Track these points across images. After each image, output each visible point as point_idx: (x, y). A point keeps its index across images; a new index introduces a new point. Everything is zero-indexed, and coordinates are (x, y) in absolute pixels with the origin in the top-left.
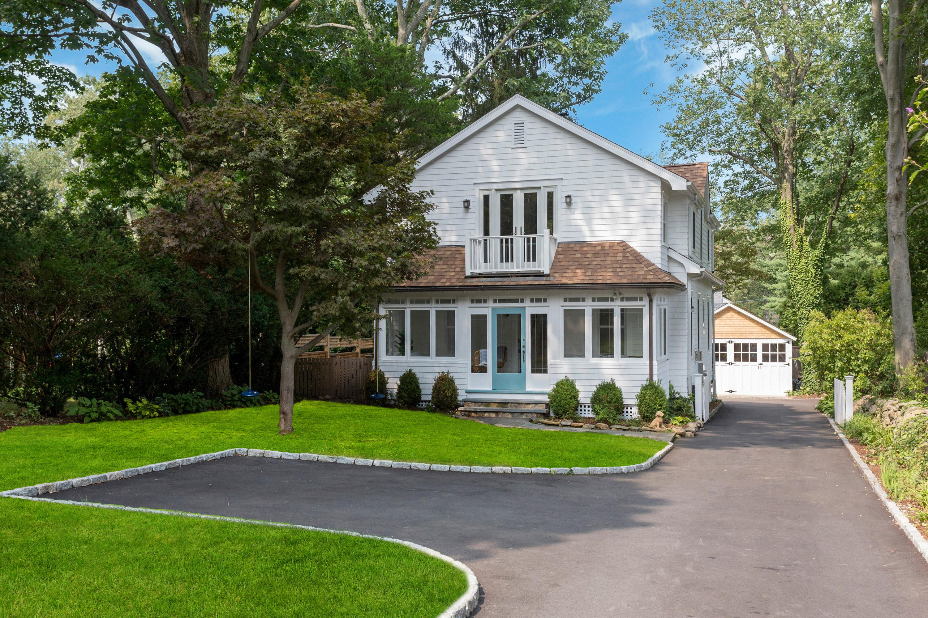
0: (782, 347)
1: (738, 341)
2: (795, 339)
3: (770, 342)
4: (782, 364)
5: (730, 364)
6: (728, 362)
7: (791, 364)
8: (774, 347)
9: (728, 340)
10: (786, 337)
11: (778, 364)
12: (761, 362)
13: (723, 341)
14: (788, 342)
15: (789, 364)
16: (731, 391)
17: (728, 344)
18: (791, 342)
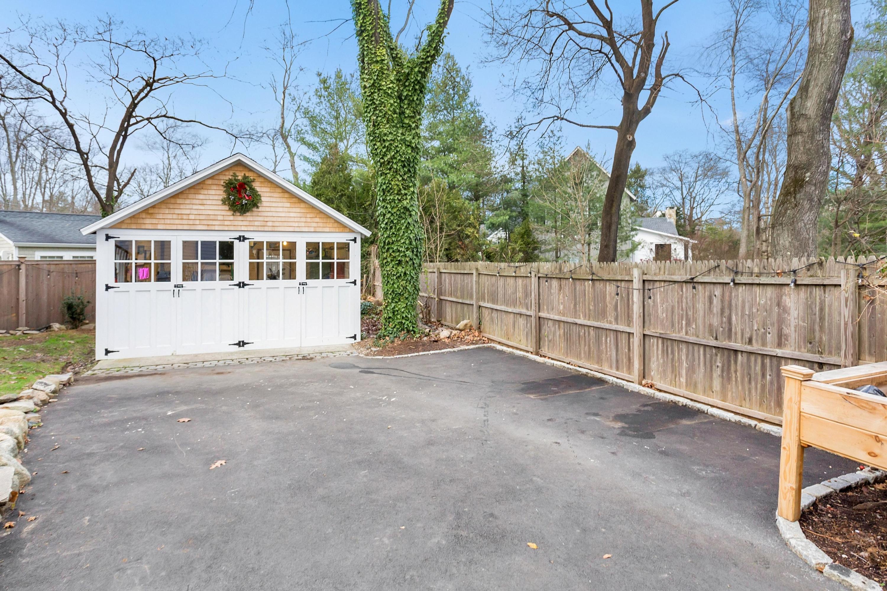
0: (344, 248)
1: (258, 237)
2: (368, 233)
3: (321, 238)
4: (342, 282)
5: (242, 285)
6: (236, 281)
7: (359, 283)
8: (328, 249)
9: (237, 235)
10: (352, 231)
11: (335, 282)
12: (304, 280)
13: (226, 237)
14: (355, 240)
15: (355, 283)
16: (241, 344)
17: (236, 242)
18: (359, 240)
